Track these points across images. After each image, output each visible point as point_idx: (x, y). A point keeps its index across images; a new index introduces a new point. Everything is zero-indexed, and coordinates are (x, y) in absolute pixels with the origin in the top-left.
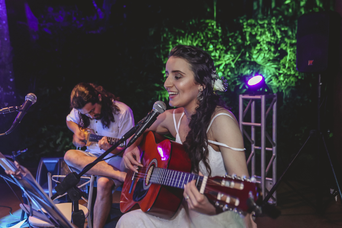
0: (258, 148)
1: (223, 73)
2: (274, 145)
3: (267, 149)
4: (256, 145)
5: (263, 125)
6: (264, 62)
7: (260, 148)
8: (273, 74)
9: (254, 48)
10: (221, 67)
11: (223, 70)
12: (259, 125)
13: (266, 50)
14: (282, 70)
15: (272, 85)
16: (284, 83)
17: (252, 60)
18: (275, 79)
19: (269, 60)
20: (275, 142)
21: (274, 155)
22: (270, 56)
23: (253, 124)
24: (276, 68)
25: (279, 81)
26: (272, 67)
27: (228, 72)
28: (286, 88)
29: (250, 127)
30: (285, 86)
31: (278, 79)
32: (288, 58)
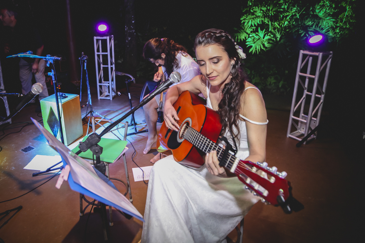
0: (309, 93)
1: (289, 22)
2: (323, 93)
3: (317, 95)
4: (308, 91)
5: (316, 77)
6: (324, 16)
7: (311, 94)
8: (330, 27)
9: (318, 4)
10: (288, 18)
11: (289, 20)
12: (313, 77)
13: (328, 6)
14: (339, 24)
15: (329, 35)
16: (339, 35)
17: (315, 13)
18: (331, 30)
19: (329, 15)
20: (324, 91)
21: (322, 101)
22: (331, 11)
23: (308, 75)
24: (334, 22)
25: (335, 33)
26: (331, 21)
27: (293, 22)
28: (339, 39)
29: (305, 77)
30: (339, 37)
31: (334, 31)
32: (346, 14)
